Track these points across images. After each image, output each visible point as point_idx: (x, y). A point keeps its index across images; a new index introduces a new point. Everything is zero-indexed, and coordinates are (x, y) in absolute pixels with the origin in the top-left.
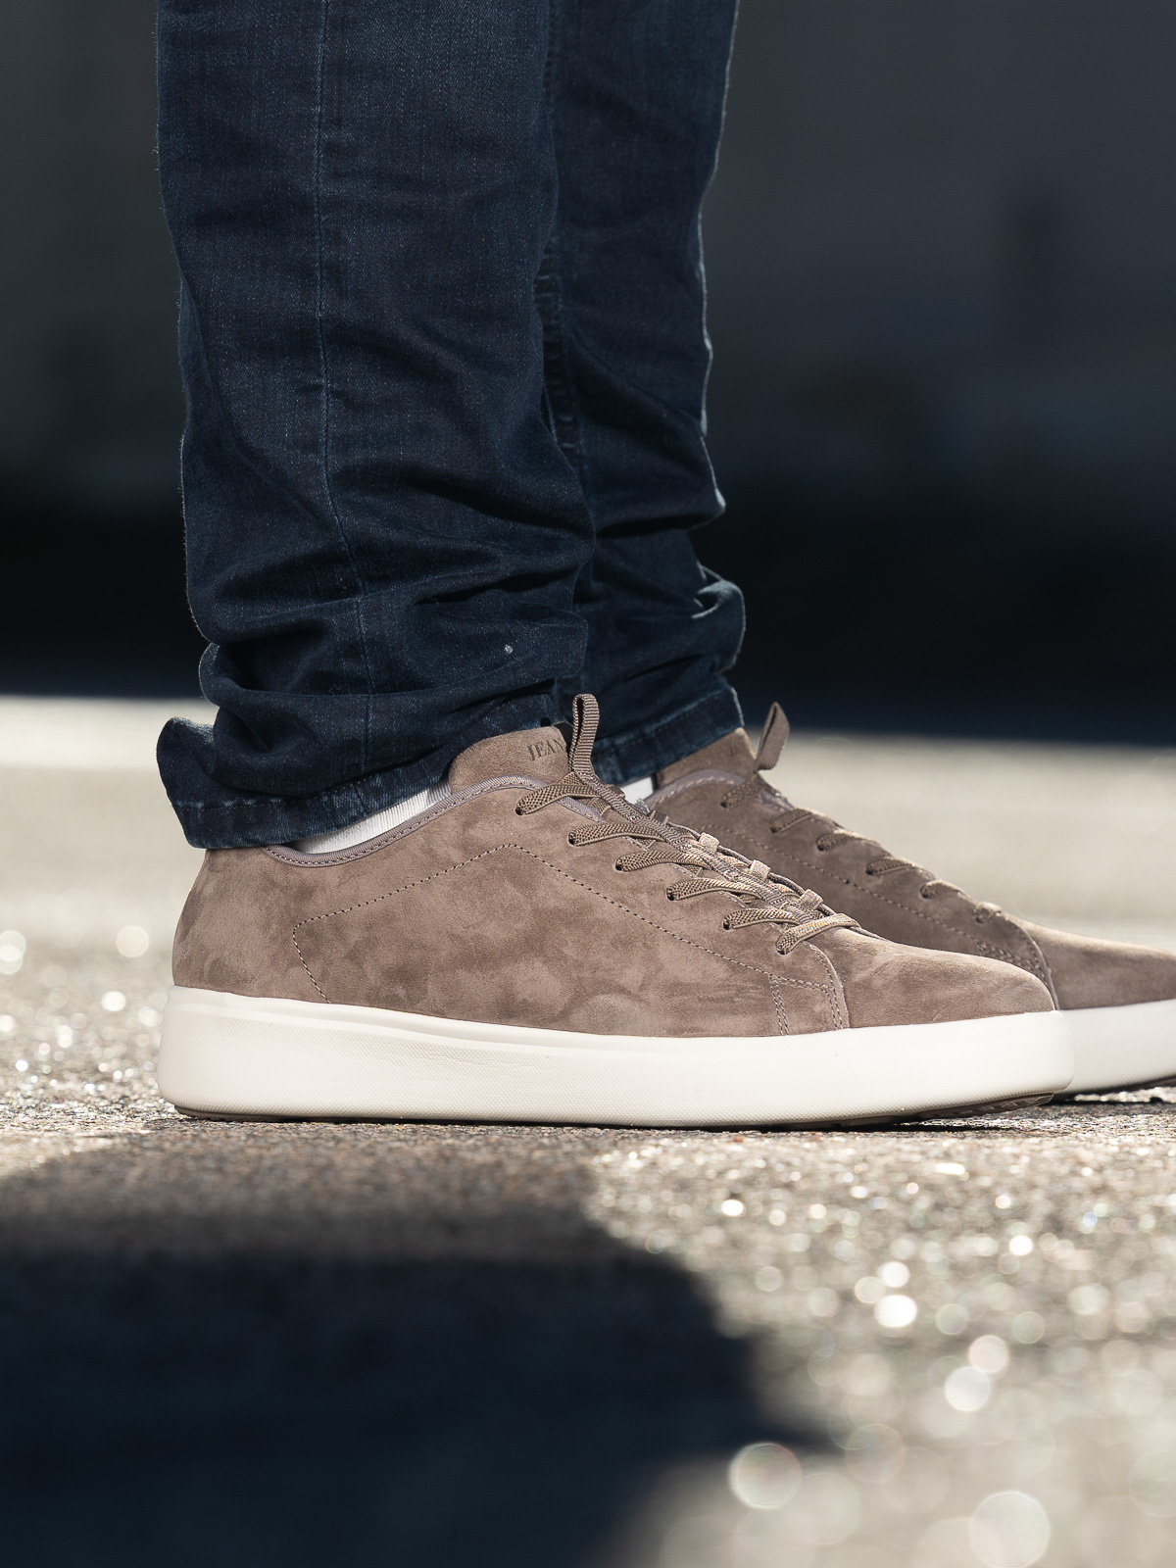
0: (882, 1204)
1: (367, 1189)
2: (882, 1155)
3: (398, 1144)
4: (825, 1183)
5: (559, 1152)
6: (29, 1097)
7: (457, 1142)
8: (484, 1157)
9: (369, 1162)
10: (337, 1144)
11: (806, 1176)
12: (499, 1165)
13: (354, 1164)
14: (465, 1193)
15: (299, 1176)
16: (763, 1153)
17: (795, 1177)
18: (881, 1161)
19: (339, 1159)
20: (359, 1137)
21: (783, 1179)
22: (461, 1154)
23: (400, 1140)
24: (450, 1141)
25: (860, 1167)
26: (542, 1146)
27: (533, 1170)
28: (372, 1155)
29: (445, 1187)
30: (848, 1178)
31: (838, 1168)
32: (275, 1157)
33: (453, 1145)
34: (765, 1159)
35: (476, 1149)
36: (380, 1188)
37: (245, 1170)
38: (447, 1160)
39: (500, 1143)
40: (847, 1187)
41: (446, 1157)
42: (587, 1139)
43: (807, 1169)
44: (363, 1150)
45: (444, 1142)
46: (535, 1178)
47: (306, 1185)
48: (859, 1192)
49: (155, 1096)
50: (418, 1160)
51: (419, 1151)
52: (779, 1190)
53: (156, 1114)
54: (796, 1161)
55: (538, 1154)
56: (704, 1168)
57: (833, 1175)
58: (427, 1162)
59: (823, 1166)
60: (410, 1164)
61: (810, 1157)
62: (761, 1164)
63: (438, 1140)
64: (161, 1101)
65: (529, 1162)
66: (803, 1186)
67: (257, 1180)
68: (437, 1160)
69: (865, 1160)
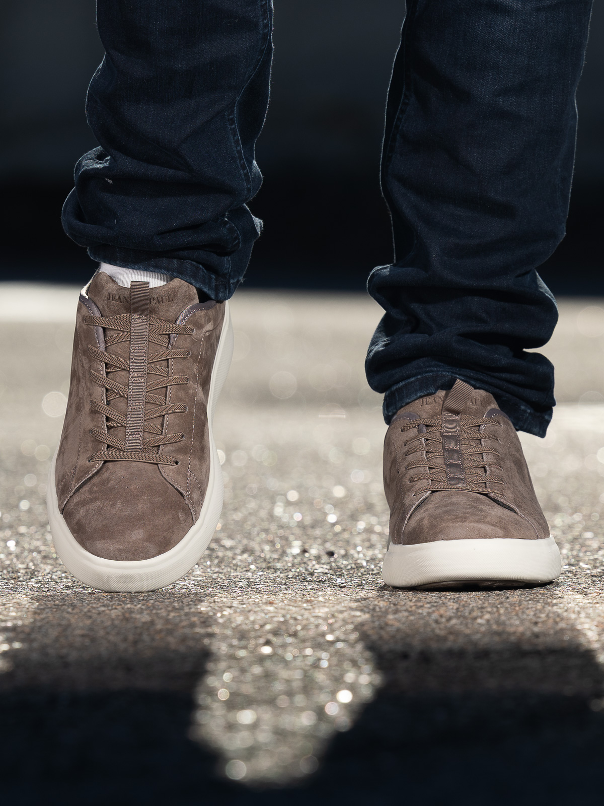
0: (340, 645)
1: (87, 641)
2: (341, 612)
3: (103, 609)
4: (312, 633)
5: (182, 613)
7: (132, 606)
8: (145, 617)
9: (88, 622)
10: (73, 609)
11: (305, 628)
12: (152, 623)
13: (81, 624)
14: (135, 643)
15: (54, 633)
16: (283, 612)
17: (299, 628)
18: (341, 616)
19: (73, 621)
20: (84, 604)
21: (293, 629)
22: (133, 615)
23: (104, 606)
24: (129, 606)
25: (331, 621)
26: (174, 609)
27: (169, 627)
28: (90, 617)
29: (125, 640)
30: (325, 628)
31: (320, 621)
33: (130, 608)
34: (284, 616)
35: (141, 611)
36: (93, 640)
38: (127, 620)
40: (323, 635)
43: (305, 622)
45: (126, 607)
46: (170, 632)
47: (57, 639)
48: (330, 637)
50: (113, 620)
52: (290, 637)
54: (299, 617)
55: (172, 614)
56: (253, 622)
57: (317, 626)
58: (116, 622)
59: (312, 620)
61: (306, 614)
62: (282, 619)
63: (123, 605)
65: (167, 621)
66: (302, 634)
67: (33, 636)
68: (122, 620)
69: (333, 616)
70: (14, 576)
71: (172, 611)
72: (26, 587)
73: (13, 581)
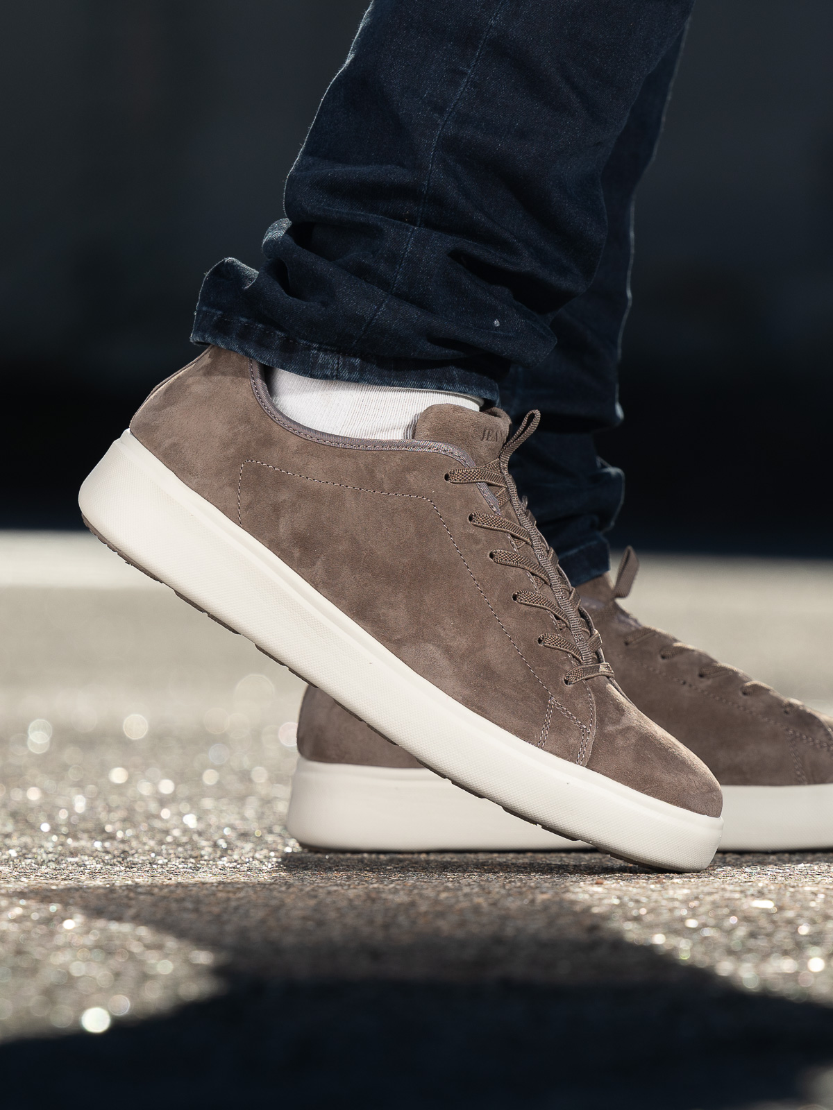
0: (708, 932)
1: (310, 924)
2: (710, 894)
4: (665, 916)
5: (460, 893)
6: (50, 853)
7: (381, 886)
8: (402, 898)
9: (312, 902)
10: (288, 888)
11: (651, 911)
12: (413, 904)
13: (300, 904)
14: (386, 926)
15: (258, 914)
16: (618, 893)
17: (643, 911)
18: (709, 899)
19: (289, 901)
20: (305, 883)
21: (634, 913)
22: (384, 896)
23: (337, 885)
24: (376, 886)
25: (694, 904)
26: (447, 889)
27: (439, 908)
28: (315, 897)
29: (371, 922)
30: (684, 912)
31: (677, 904)
32: (239, 899)
33: (378, 888)
34: (619, 898)
35: (396, 891)
36: (320, 923)
37: (216, 910)
38: (373, 901)
39: (415, 887)
40: (682, 919)
41: (371, 898)
42: (482, 883)
43: (652, 905)
44: (308, 893)
45: (371, 886)
46: (441, 915)
47: (263, 921)
48: (692, 923)
49: (148, 851)
50: (350, 900)
51: (351, 893)
52: (630, 922)
53: (149, 866)
54: (644, 900)
55: (443, 895)
57: (671, 910)
58: (356, 903)
59: (664, 903)
60: (344, 903)
61: (655, 896)
62: (616, 902)
63: (366, 885)
64: (153, 855)
65: (436, 902)
66: (649, 918)
67: (225, 917)
68: (365, 901)
69: (697, 898)
70: (194, 854)
71: (444, 891)
72: (214, 867)
73: (192, 860)
